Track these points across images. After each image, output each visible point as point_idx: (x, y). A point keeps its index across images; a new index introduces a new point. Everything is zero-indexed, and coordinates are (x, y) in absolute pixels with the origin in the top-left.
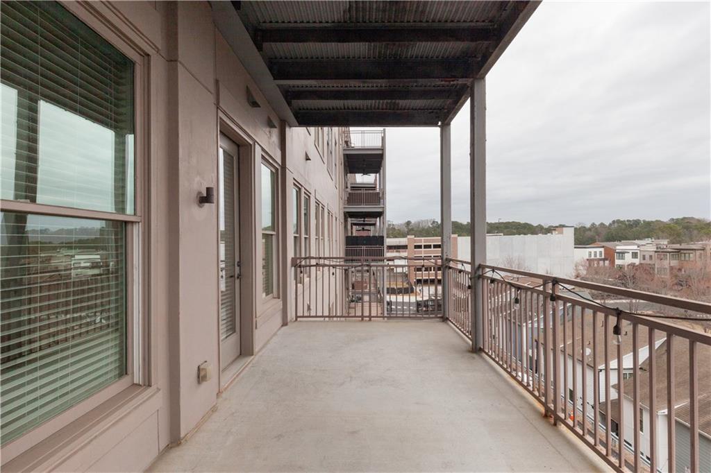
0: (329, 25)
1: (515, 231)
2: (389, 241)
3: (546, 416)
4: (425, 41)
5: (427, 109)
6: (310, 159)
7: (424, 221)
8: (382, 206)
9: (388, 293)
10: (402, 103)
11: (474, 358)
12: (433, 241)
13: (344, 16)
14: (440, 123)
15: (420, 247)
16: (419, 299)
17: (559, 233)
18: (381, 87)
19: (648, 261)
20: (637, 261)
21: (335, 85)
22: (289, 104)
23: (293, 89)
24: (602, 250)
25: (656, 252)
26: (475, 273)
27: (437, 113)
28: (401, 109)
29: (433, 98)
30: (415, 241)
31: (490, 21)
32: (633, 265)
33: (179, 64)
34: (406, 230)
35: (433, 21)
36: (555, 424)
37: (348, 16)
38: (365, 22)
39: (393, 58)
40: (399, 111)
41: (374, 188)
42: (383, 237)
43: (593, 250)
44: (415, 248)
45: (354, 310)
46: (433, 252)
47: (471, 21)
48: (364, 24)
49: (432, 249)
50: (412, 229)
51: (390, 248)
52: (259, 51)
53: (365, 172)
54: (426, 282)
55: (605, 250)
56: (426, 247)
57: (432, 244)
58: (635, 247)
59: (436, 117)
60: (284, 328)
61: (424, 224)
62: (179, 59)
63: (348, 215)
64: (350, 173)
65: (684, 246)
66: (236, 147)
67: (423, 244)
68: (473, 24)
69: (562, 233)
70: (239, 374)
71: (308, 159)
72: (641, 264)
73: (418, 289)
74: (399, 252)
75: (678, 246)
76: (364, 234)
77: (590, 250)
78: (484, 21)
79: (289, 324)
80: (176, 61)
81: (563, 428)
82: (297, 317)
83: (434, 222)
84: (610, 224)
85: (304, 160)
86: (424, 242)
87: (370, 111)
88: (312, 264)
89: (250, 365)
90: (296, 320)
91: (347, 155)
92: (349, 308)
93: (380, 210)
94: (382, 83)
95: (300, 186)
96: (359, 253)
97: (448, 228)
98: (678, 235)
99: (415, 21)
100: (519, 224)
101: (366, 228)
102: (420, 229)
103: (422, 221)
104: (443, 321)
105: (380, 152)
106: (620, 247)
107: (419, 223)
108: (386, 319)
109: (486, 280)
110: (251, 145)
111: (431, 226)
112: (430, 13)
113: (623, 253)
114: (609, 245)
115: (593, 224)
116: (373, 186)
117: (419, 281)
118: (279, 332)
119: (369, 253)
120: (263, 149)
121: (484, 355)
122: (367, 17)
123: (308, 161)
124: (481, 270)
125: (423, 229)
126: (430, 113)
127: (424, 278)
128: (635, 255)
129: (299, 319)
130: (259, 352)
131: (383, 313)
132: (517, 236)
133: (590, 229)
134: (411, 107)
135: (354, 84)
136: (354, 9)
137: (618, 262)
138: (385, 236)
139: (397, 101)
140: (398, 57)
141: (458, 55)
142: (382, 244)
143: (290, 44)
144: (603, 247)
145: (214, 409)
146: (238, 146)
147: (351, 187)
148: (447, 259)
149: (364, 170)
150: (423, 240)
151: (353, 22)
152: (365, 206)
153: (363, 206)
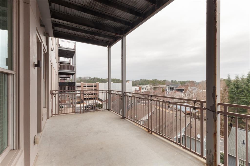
1: (116, 82)
2: (77, 84)
3: (148, 132)
4: (113, 21)
6: (52, 50)
7: (87, 77)
9: (77, 104)
10: (96, 37)
13: (87, 4)
14: (108, 46)
15: (85, 86)
16: (85, 105)
17: (128, 83)
18: (91, 30)
19: (148, 91)
20: (146, 91)
22: (53, 28)
23: (55, 22)
24: (138, 87)
25: (150, 88)
26: (123, 95)
27: (107, 43)
28: (95, 39)
29: (108, 38)
30: (84, 84)
31: (131, 21)
32: (145, 92)
34: (79, 80)
35: (115, 16)
36: (151, 133)
37: (89, 4)
39: (99, 22)
40: (94, 40)
41: (70, 64)
42: (75, 83)
43: (136, 88)
44: (84, 87)
46: (90, 88)
47: (126, 19)
48: (93, 9)
49: (90, 87)
50: (82, 80)
51: (78, 86)
53: (67, 57)
54: (88, 99)
55: (139, 88)
56: (88, 86)
57: (90, 85)
58: (146, 87)
59: (107, 44)
60: (48, 119)
63: (60, 73)
65: (155, 87)
68: (126, 20)
69: (129, 83)
72: (147, 91)
73: (85, 102)
74: (78, 88)
75: (154, 87)
77: (135, 87)
78: (129, 20)
79: (50, 118)
80: (29, 4)
81: (153, 134)
82: (52, 115)
83: (90, 78)
84: (140, 81)
86: (87, 85)
87: (84, 37)
89: (42, 136)
90: (52, 116)
91: (59, 49)
93: (74, 72)
96: (65, 88)
97: (110, 80)
98: (154, 84)
100: (117, 79)
101: (65, 79)
102: (85, 80)
105: (74, 51)
106: (143, 87)
107: (84, 78)
108: (76, 113)
109: (127, 97)
110: (41, 43)
111: (89, 79)
112: (115, 13)
113: (143, 88)
114: (140, 86)
115: (136, 80)
116: (69, 63)
117: (85, 99)
118: (47, 122)
120: (43, 45)
121: (126, 119)
122: (95, 7)
124: (125, 93)
125: (86, 80)
126: (105, 42)
127: (87, 97)
128: (146, 89)
129: (53, 116)
130: (43, 130)
132: (117, 83)
133: (135, 82)
134: (99, 39)
135: (84, 28)
136: (92, 3)
137: (142, 91)
138: (76, 82)
139: (95, 36)
140: (101, 23)
141: (119, 27)
142: (75, 85)
144: (139, 87)
147: (60, 62)
148: (110, 91)
150: (87, 84)
151: (89, 7)
152: (67, 70)
153: (66, 70)
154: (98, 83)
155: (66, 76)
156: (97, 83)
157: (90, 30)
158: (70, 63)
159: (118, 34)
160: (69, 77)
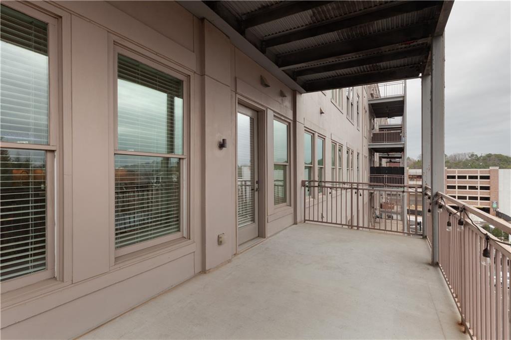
0: (304, 27)
3: (462, 324)
5: (408, 65)
6: (323, 113)
7: (462, 154)
8: (403, 143)
10: (383, 64)
11: (428, 269)
12: (468, 172)
13: (312, 19)
14: (421, 75)
15: (453, 177)
21: (322, 63)
22: (295, 80)
26: (433, 199)
30: (447, 172)
33: (206, 76)
36: (465, 332)
37: (315, 18)
38: (328, 19)
42: (404, 168)
44: (448, 178)
45: (378, 224)
46: (468, 182)
48: (328, 21)
49: (468, 179)
52: (263, 54)
53: (390, 116)
56: (460, 177)
57: (468, 175)
60: (295, 226)
61: (461, 157)
62: (206, 74)
63: (373, 150)
64: (377, 118)
66: (256, 113)
67: (457, 175)
70: (253, 247)
71: (322, 113)
76: (393, 165)
79: (299, 224)
80: (205, 75)
82: (305, 220)
83: (472, 155)
85: (320, 114)
86: (459, 173)
88: (315, 185)
89: (261, 243)
90: (305, 222)
91: (371, 104)
92: (375, 222)
93: (402, 146)
94: (352, 56)
95: (313, 132)
96: (381, 180)
99: (365, 8)
102: (455, 162)
103: (459, 154)
104: (423, 238)
107: (455, 156)
110: (264, 111)
111: (469, 159)
118: (290, 228)
119: (391, 181)
120: (274, 112)
121: (439, 268)
122: (328, 15)
123: (322, 114)
124: (437, 197)
125: (460, 162)
126: (411, 67)
130: (270, 236)
131: (403, 230)
134: (392, 66)
136: (317, 13)
140: (364, 35)
142: (403, 173)
143: (282, 45)
145: (229, 261)
146: (258, 112)
147: (380, 129)
149: (388, 115)
150: (457, 172)
151: (319, 21)
152: (387, 143)
153: (385, 143)
154: (497, 168)
155: (388, 155)
156: (491, 168)
157: (356, 57)
158: (401, 128)
159: (415, 39)
160: (400, 156)
